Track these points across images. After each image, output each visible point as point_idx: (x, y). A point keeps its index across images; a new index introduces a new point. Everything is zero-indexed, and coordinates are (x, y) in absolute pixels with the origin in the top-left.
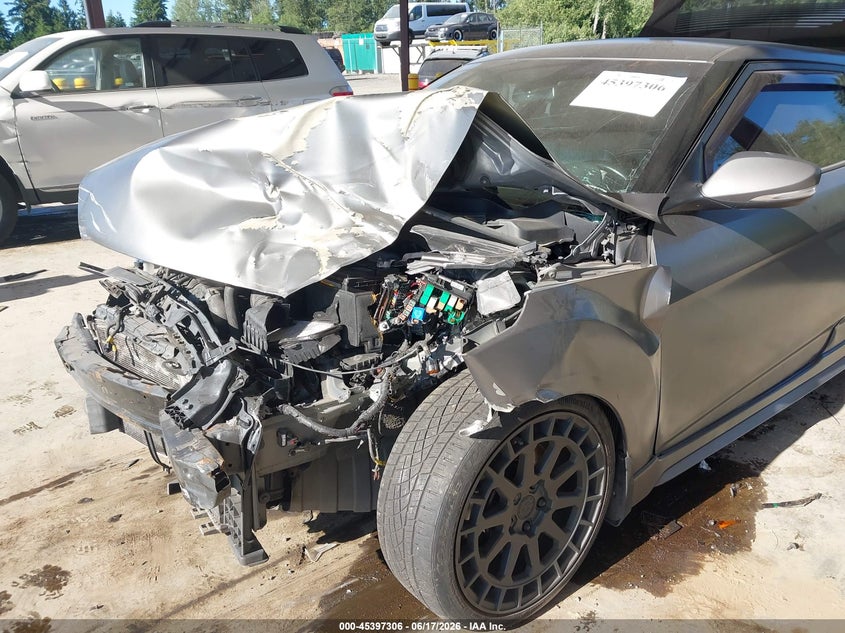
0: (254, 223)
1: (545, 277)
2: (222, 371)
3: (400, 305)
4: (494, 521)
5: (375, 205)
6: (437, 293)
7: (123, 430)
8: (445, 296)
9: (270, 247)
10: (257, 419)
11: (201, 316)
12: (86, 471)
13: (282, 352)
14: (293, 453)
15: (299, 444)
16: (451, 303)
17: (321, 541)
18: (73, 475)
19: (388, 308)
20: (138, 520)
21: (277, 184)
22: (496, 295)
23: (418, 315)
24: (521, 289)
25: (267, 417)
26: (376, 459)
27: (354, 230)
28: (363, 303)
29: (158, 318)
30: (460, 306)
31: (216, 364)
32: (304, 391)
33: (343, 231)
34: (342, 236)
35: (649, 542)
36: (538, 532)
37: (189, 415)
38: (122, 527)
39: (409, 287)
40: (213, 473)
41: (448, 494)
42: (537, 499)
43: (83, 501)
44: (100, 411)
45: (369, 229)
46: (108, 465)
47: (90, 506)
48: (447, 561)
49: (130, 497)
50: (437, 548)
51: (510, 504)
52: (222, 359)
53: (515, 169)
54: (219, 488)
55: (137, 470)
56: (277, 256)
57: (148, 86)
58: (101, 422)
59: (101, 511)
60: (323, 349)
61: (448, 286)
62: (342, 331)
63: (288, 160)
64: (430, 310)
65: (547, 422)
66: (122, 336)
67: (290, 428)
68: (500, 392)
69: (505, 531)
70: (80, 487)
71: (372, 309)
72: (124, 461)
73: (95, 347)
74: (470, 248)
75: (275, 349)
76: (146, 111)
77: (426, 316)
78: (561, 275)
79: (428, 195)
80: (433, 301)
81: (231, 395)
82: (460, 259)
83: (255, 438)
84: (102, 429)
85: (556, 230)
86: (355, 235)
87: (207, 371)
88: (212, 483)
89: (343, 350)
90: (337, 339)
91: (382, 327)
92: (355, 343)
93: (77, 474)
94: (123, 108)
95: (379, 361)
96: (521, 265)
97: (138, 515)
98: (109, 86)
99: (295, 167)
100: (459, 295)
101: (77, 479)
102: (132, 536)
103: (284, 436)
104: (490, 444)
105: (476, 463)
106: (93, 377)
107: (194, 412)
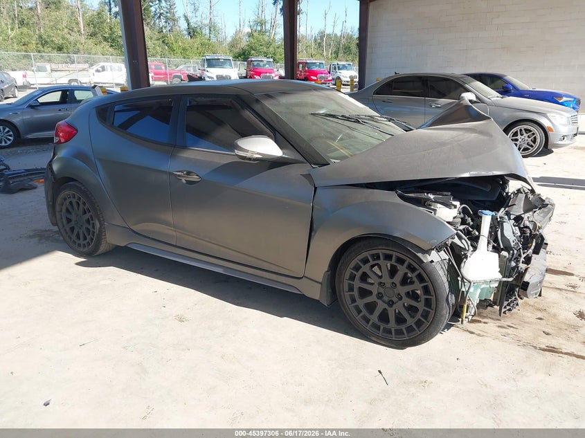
12: (535, 348)
18: (544, 350)
20: (531, 313)
38: (540, 315)
43: (548, 334)
46: (521, 343)
47: (547, 330)
59: (543, 326)
70: (545, 342)
72: (511, 340)
93: (541, 349)
97: (529, 315)
101: (543, 346)
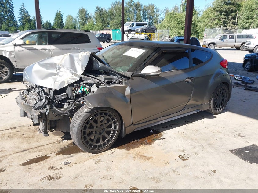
0: (54, 77)
1: (102, 85)
2: (44, 100)
3: (78, 89)
4: (91, 130)
5: (75, 73)
6: (83, 87)
7: (27, 117)
8: (85, 88)
9: (57, 81)
10: (48, 109)
11: (42, 91)
13: (56, 98)
14: (56, 117)
15: (57, 115)
16: (86, 89)
17: (63, 140)
18: (16, 127)
19: (75, 90)
21: (59, 69)
22: (94, 88)
23: (80, 92)
24: (98, 87)
25: (51, 109)
26: (71, 118)
27: (72, 77)
28: (71, 89)
29: (34, 92)
30: (87, 90)
31: (43, 99)
32: (60, 106)
33: (70, 78)
34: (70, 79)
35: (131, 143)
36: (102, 134)
37: (36, 107)
38: (24, 136)
39: (79, 87)
40: (38, 115)
41: (80, 123)
42: (102, 128)
43: (18, 131)
44: (23, 112)
45: (75, 77)
48: (80, 135)
49: (28, 131)
50: (77, 132)
51: (95, 127)
52: (44, 98)
53: (100, 66)
54: (39, 118)
55: (30, 127)
56: (58, 82)
57: (48, 44)
58: (23, 114)
59: (21, 133)
60: (63, 98)
61: (85, 86)
62: (67, 95)
63: (61, 65)
64: (82, 91)
65: (103, 112)
66: (28, 96)
67: (55, 112)
68: (90, 105)
69: (94, 132)
70: (18, 129)
71: (73, 90)
72: (28, 125)
73: (23, 99)
74: (90, 80)
75: (55, 98)
76: (48, 50)
77: (82, 92)
78: (105, 85)
79: (84, 70)
80: (83, 89)
81: (45, 105)
82: (89, 82)
83: (47, 112)
84: (23, 116)
85: (112, 79)
86: (72, 78)
87: (41, 100)
88: (37, 117)
89: (68, 98)
90: (67, 96)
91: (75, 94)
92: (70, 97)
93: (18, 127)
94: (42, 49)
95: (75, 101)
96: (98, 83)
97: (29, 134)
98: (40, 43)
99: (62, 66)
100: (87, 88)
102: (27, 137)
103: (53, 113)
104: (89, 114)
105: (86, 117)
106: (22, 104)
107: (37, 107)
